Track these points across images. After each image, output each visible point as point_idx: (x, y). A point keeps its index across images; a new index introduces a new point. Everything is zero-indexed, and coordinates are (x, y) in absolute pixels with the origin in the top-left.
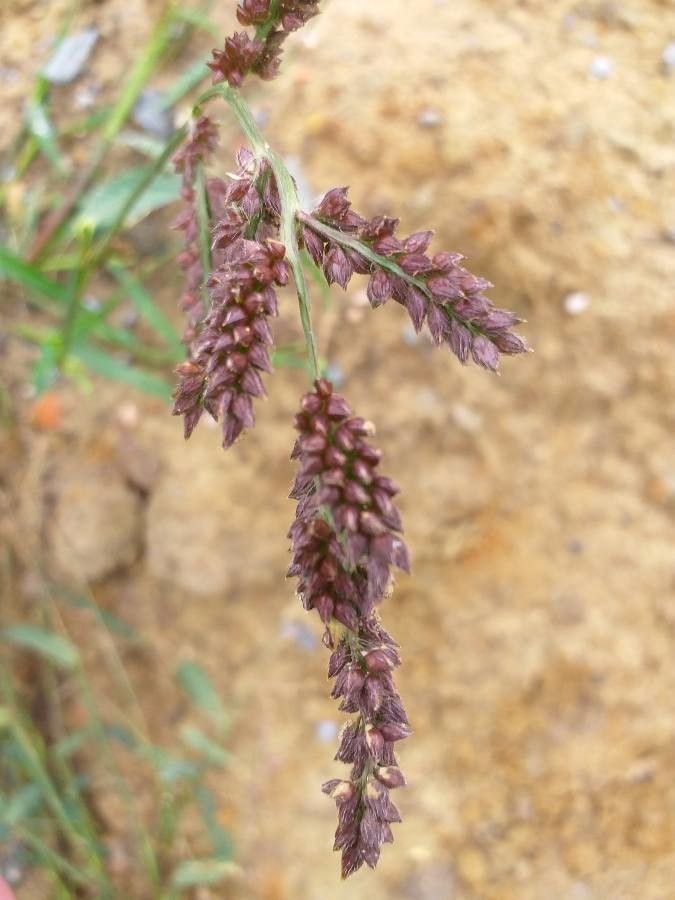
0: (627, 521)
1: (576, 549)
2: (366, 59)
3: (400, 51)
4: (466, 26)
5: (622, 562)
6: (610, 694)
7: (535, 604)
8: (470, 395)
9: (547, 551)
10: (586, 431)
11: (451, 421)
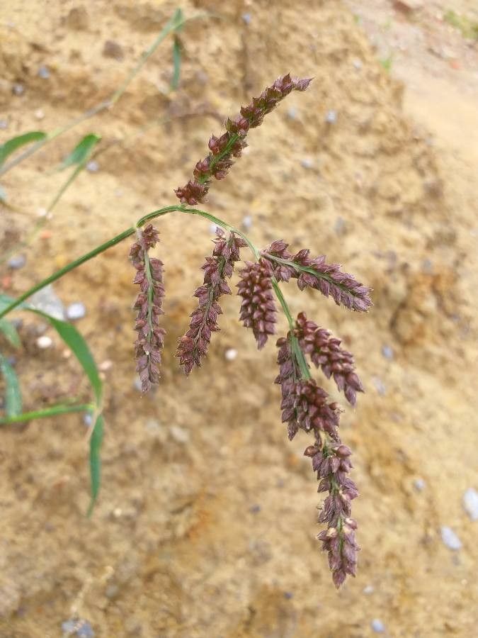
0: (281, 485)
1: (256, 510)
2: (83, 225)
3: (103, 221)
4: (138, 207)
5: (285, 511)
6: (297, 605)
7: (239, 556)
8: (180, 419)
9: (240, 517)
10: (247, 432)
11: (171, 438)
